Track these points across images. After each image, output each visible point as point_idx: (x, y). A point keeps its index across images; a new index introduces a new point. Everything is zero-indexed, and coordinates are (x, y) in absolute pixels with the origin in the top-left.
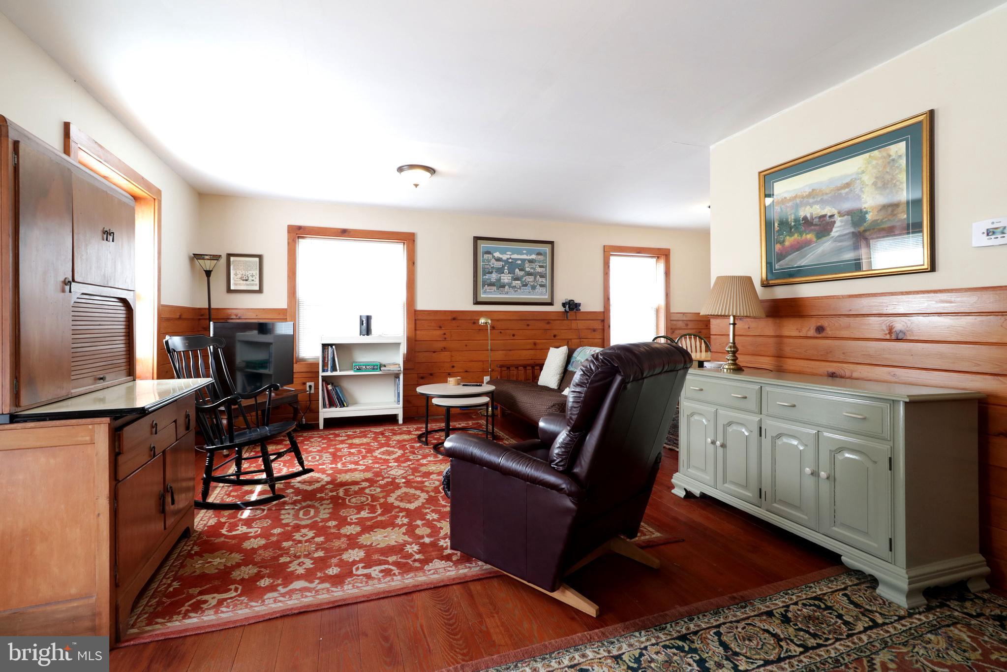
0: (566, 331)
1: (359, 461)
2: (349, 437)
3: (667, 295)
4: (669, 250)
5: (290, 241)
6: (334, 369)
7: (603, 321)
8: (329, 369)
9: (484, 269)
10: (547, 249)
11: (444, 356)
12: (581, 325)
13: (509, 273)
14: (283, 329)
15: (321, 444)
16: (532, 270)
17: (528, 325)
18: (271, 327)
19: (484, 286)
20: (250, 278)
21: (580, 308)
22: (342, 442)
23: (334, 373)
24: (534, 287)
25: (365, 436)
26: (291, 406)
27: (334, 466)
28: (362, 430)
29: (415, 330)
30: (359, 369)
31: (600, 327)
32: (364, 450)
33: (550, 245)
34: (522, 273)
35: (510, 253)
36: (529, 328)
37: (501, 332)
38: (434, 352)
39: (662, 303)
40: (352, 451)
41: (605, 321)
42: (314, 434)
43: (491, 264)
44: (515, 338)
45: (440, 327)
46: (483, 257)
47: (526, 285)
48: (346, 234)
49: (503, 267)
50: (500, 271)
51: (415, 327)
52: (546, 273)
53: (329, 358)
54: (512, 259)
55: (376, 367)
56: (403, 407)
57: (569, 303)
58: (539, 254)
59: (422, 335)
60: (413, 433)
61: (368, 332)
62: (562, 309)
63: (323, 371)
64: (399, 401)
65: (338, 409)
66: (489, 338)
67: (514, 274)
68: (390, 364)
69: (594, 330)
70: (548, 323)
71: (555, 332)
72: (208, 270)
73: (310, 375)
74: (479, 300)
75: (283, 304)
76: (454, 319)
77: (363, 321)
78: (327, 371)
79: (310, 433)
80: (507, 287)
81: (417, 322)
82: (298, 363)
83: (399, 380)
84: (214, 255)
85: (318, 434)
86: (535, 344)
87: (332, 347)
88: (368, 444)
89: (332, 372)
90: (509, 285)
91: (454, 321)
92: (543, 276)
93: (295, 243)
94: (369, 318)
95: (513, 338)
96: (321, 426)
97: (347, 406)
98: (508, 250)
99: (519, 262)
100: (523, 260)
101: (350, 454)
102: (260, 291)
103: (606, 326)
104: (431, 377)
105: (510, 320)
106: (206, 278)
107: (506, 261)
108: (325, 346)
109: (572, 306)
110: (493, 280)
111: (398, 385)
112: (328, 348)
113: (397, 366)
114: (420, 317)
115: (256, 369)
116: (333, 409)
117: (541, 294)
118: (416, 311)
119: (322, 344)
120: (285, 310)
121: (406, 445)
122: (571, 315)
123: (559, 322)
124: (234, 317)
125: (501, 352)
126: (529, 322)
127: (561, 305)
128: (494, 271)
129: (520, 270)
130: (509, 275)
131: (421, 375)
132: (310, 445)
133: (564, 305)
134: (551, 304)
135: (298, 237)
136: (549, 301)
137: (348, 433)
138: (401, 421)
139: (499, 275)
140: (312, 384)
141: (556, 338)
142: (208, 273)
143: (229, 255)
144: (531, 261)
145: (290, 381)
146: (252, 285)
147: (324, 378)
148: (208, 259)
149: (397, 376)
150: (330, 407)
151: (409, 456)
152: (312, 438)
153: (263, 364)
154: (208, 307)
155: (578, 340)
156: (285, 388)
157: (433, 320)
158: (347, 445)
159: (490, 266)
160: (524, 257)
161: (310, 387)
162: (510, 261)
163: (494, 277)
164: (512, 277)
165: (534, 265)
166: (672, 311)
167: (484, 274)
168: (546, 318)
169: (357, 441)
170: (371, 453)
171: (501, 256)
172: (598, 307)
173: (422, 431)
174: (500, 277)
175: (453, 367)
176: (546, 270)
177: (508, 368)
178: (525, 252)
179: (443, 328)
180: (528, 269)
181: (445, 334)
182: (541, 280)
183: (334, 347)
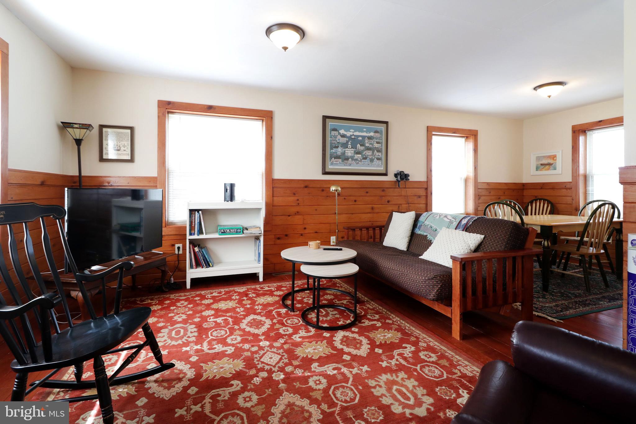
0: (397, 197)
1: (226, 338)
2: (216, 300)
3: (476, 168)
4: (477, 131)
5: (160, 114)
6: (200, 232)
7: (426, 189)
8: (196, 233)
9: (331, 143)
10: (382, 127)
11: (297, 219)
12: (410, 192)
13: (352, 148)
14: (155, 195)
15: (187, 309)
16: (371, 146)
17: (367, 192)
18: (144, 194)
19: (331, 158)
20: (122, 148)
21: (409, 178)
22: (208, 307)
23: (201, 237)
24: (372, 160)
25: (230, 299)
26: (159, 269)
27: (199, 347)
28: (227, 290)
29: (273, 196)
30: (224, 232)
31: (424, 194)
32: (230, 319)
33: (385, 125)
34: (362, 148)
35: (353, 131)
36: (368, 194)
37: (345, 199)
38: (289, 216)
39: (471, 174)
40: (219, 320)
41: (429, 189)
42: (181, 296)
43: (337, 139)
44: (357, 203)
45: (294, 194)
46: (331, 133)
47: (365, 158)
48: (212, 110)
49: (347, 142)
50: (345, 146)
51: (273, 194)
52: (382, 149)
53: (196, 222)
54: (355, 136)
55: (239, 230)
56: (264, 267)
57: (400, 174)
58: (376, 132)
59: (278, 200)
60: (275, 293)
61: (232, 198)
62: (395, 179)
63: (191, 234)
64: (259, 261)
65: (204, 269)
66: (337, 204)
67: (356, 148)
68: (251, 227)
69: (420, 197)
70: (383, 191)
71: (389, 198)
72: (78, 138)
73: (179, 237)
74: (327, 170)
75: (153, 172)
76: (306, 187)
77: (227, 190)
78: (194, 234)
79: (177, 295)
80: (350, 160)
81: (275, 189)
82: (167, 227)
83: (260, 242)
84: (83, 124)
85: (185, 296)
86: (372, 208)
87: (198, 212)
88: (233, 310)
89: (198, 235)
90: (352, 158)
91: (306, 189)
92: (379, 151)
93: (165, 116)
94: (232, 186)
95: (355, 203)
96: (188, 286)
97: (213, 266)
98: (351, 128)
99: (360, 138)
100: (364, 137)
101: (217, 325)
102: (132, 160)
103: (429, 194)
104: (286, 237)
105: (352, 188)
106: (77, 147)
107: (350, 137)
108: (192, 212)
109: (402, 177)
110: (339, 153)
111: (259, 246)
112: (195, 213)
113: (258, 229)
114: (276, 185)
115: (129, 232)
116: (200, 269)
117: (378, 166)
118: (273, 180)
119: (190, 210)
120: (156, 178)
121: (272, 311)
122: (402, 183)
123: (392, 189)
124: (107, 184)
125: (344, 216)
126: (367, 190)
127: (393, 175)
128: (340, 145)
129: (361, 145)
130: (352, 149)
131: (278, 236)
132: (175, 311)
133: (396, 175)
134: (386, 174)
135: (168, 112)
136: (384, 172)
137: (214, 294)
138: (261, 279)
139: (344, 149)
140: (180, 245)
141: (390, 203)
142: (78, 142)
143: (102, 127)
144: (370, 138)
145: (159, 245)
146: (124, 154)
147: (191, 241)
148: (77, 128)
149: (257, 238)
150: (196, 268)
151: (278, 329)
152: (178, 301)
153: (136, 227)
154: (78, 174)
155: (407, 205)
156: (153, 251)
157: (288, 188)
158: (213, 312)
159: (336, 141)
160: (364, 134)
161: (179, 248)
162: (353, 137)
163: (340, 150)
164: (354, 151)
165: (372, 141)
166: (479, 181)
167: (331, 149)
168: (381, 187)
169: (223, 305)
170: (238, 325)
171: (345, 133)
172: (422, 178)
173: (283, 291)
174: (345, 151)
175: (305, 228)
176: (382, 146)
177: (354, 230)
178: (365, 130)
179: (297, 195)
180: (367, 145)
181: (298, 200)
182: (377, 154)
183: (200, 212)
